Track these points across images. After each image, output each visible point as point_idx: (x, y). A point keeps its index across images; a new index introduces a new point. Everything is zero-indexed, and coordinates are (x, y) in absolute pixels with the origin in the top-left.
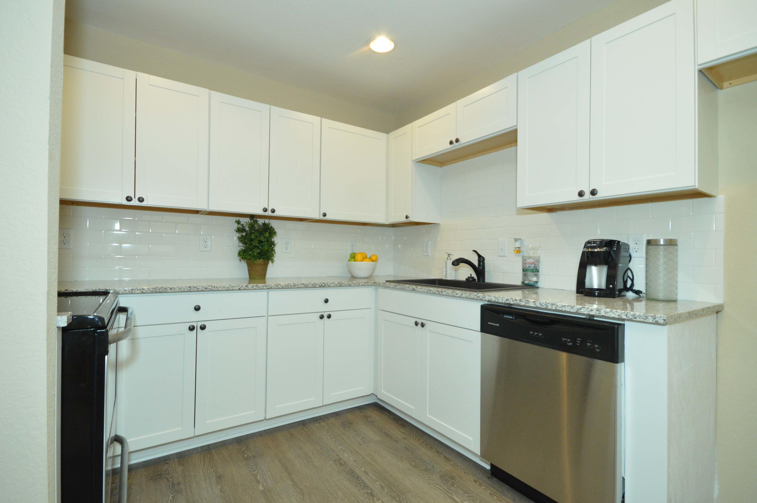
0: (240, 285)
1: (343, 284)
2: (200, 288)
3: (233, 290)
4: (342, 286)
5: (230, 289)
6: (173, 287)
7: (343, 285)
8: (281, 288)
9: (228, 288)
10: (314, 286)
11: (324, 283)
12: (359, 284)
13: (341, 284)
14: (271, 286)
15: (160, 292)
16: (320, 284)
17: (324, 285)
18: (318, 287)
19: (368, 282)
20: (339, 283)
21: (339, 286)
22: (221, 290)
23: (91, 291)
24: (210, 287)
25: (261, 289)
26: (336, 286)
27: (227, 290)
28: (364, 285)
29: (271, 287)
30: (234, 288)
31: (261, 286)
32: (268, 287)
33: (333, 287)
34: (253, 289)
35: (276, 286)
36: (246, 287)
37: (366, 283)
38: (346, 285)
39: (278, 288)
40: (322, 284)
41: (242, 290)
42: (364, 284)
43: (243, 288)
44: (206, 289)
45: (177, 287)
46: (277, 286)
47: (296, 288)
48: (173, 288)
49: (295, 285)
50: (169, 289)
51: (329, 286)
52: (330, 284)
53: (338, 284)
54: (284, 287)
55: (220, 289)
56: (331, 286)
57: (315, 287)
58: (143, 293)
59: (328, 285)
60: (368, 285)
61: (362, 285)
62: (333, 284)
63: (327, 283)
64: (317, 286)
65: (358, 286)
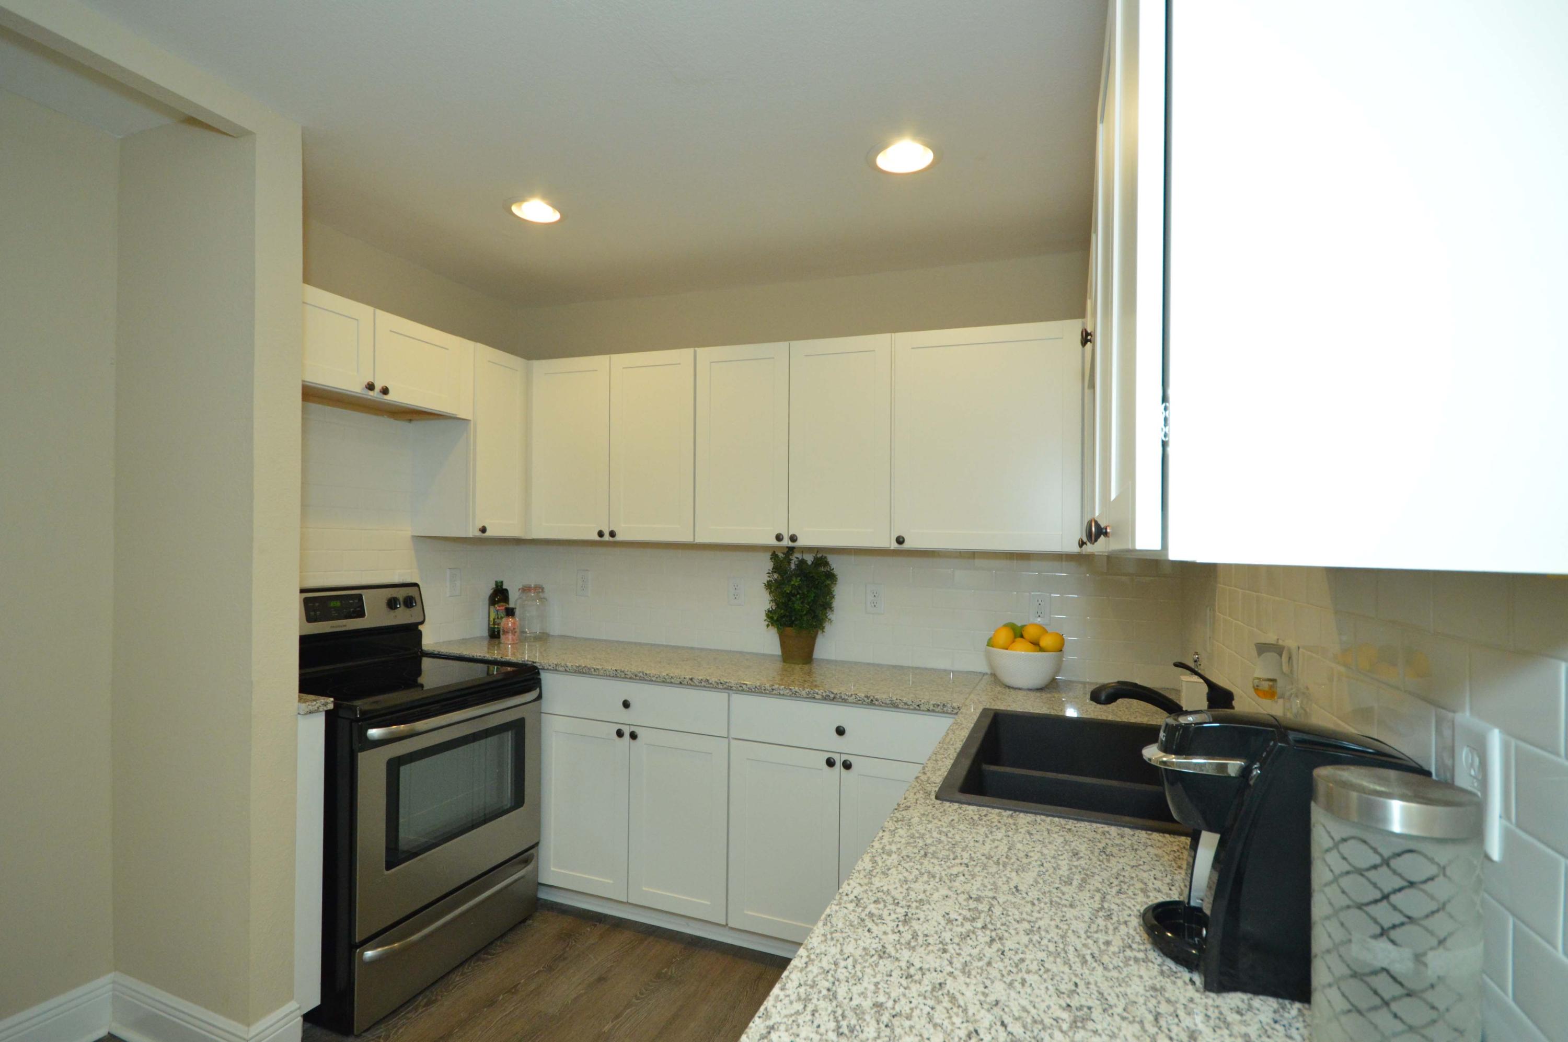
0: (682, 677)
1: (877, 700)
2: (628, 673)
3: (671, 683)
4: (874, 705)
5: (668, 681)
6: (598, 667)
7: (877, 703)
8: (748, 691)
9: (665, 678)
10: (810, 695)
11: (832, 693)
12: (918, 706)
13: (872, 700)
14: (730, 685)
15: (584, 673)
16: (824, 694)
17: (832, 696)
18: (819, 699)
19: (944, 705)
20: (867, 697)
21: (868, 704)
22: (655, 681)
23: (520, 662)
24: (641, 674)
25: (713, 688)
26: (860, 702)
27: (663, 682)
28: (933, 711)
29: (731, 687)
30: (672, 680)
31: (713, 683)
32: (725, 686)
33: (854, 703)
34: (701, 686)
35: (738, 686)
36: (690, 682)
37: (938, 705)
38: (886, 704)
39: (743, 690)
40: (828, 693)
41: (684, 684)
42: (931, 708)
43: (685, 683)
44: (636, 676)
45: (602, 669)
46: (740, 686)
47: (775, 694)
48: (598, 669)
49: (773, 690)
50: (593, 670)
51: (845, 701)
52: (846, 697)
53: (866, 699)
54: (753, 690)
55: (653, 679)
56: (850, 701)
57: (814, 698)
58: (566, 671)
59: (841, 697)
60: (944, 712)
61: (928, 710)
62: (854, 697)
63: (841, 693)
64: (817, 697)
65: (915, 709)
